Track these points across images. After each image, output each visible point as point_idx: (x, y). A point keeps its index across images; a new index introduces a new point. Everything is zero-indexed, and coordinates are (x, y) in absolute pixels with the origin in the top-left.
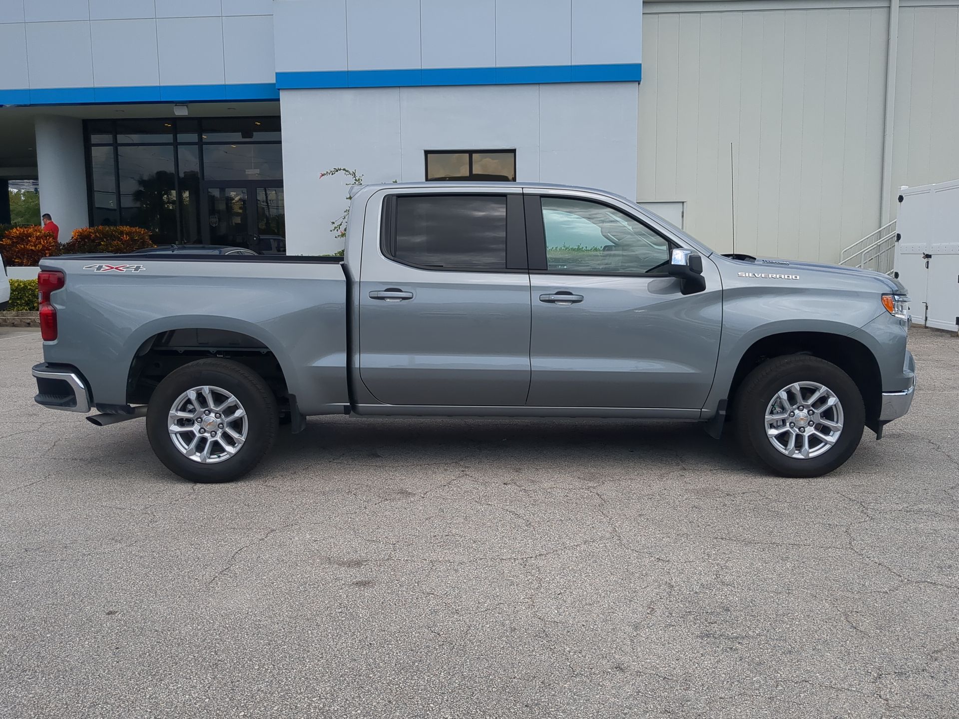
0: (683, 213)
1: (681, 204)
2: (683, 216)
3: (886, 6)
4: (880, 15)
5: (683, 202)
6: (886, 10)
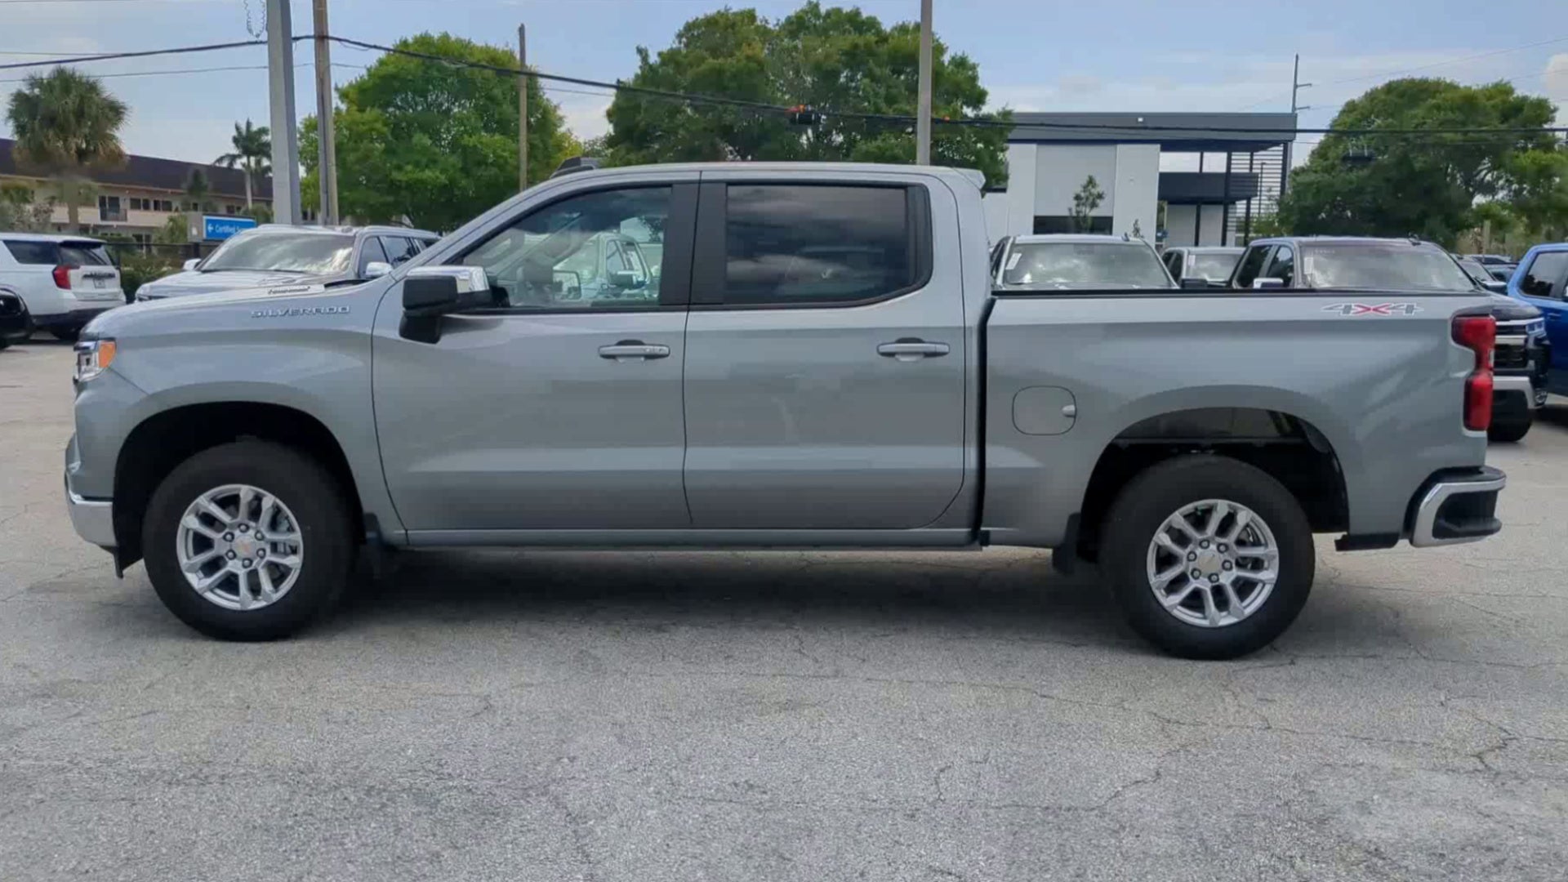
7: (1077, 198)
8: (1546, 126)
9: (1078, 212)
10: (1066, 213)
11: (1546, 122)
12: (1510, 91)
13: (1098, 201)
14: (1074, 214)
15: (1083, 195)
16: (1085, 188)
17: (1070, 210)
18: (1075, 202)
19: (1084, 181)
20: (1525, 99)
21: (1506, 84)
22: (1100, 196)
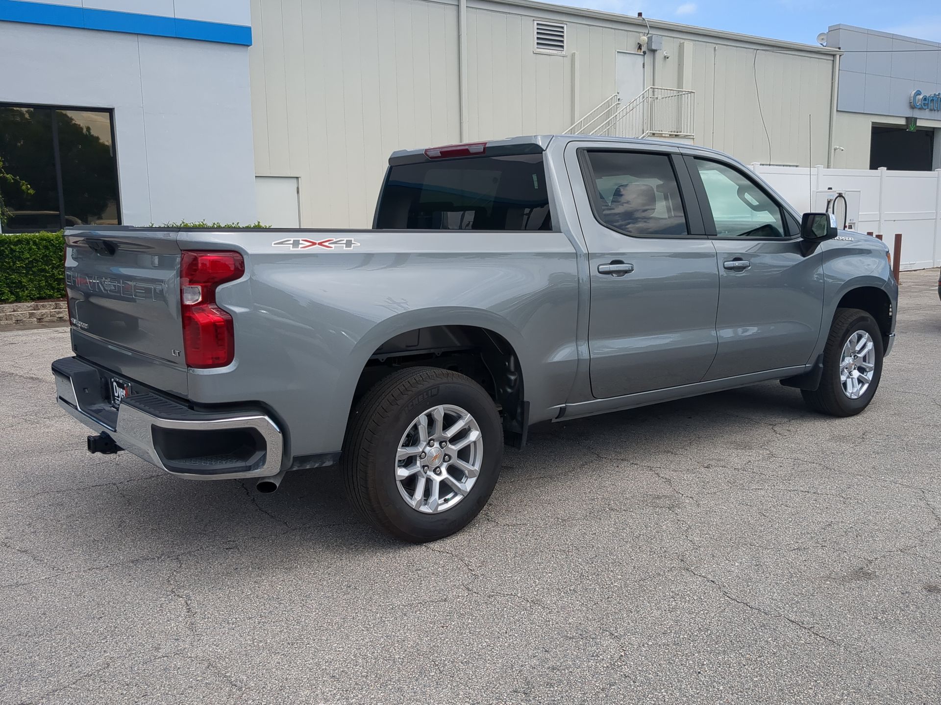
0: (298, 188)
1: (295, 180)
2: (298, 192)
3: (455, 4)
4: (451, 12)
5: (297, 178)
6: (455, 8)
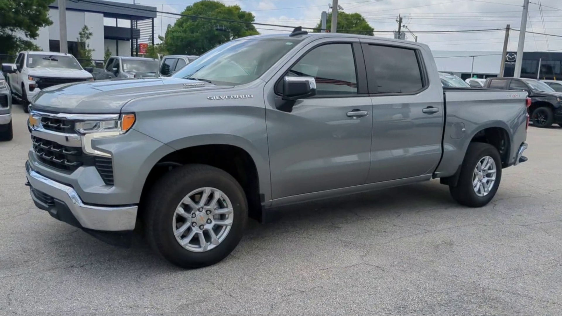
7: (80, 34)
8: (251, 22)
9: (81, 40)
10: (76, 40)
11: (252, 21)
12: (239, 9)
13: (90, 36)
14: (80, 41)
15: (83, 33)
16: (83, 30)
17: (78, 39)
18: (80, 36)
19: (83, 27)
20: (244, 12)
21: (238, 6)
22: (90, 34)
